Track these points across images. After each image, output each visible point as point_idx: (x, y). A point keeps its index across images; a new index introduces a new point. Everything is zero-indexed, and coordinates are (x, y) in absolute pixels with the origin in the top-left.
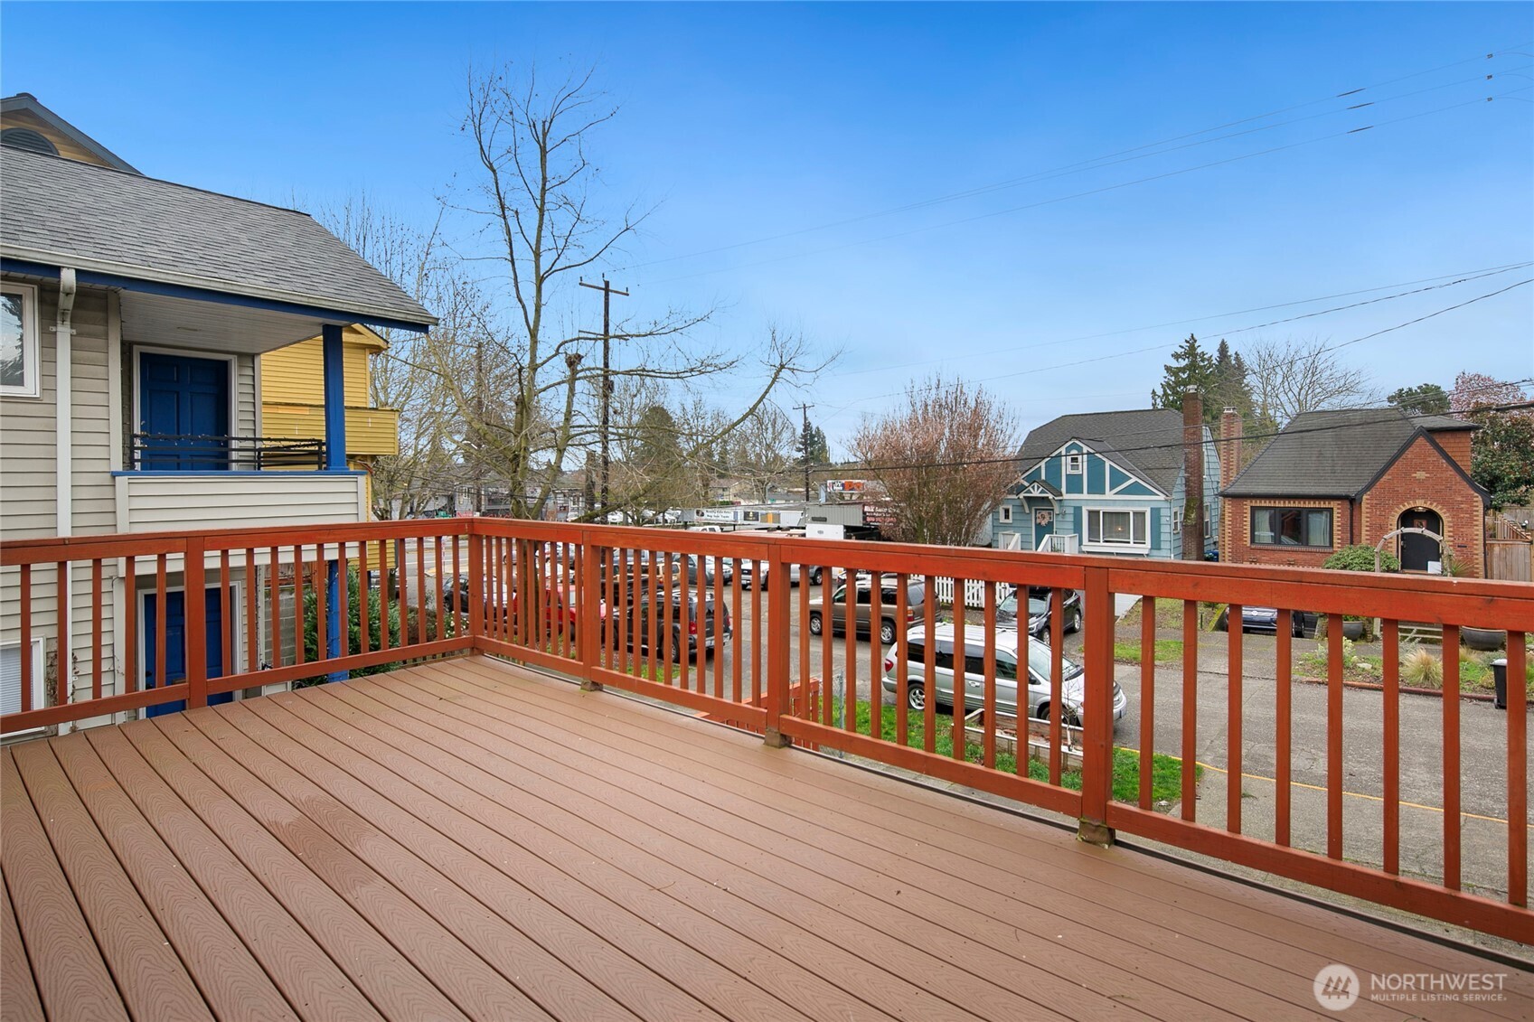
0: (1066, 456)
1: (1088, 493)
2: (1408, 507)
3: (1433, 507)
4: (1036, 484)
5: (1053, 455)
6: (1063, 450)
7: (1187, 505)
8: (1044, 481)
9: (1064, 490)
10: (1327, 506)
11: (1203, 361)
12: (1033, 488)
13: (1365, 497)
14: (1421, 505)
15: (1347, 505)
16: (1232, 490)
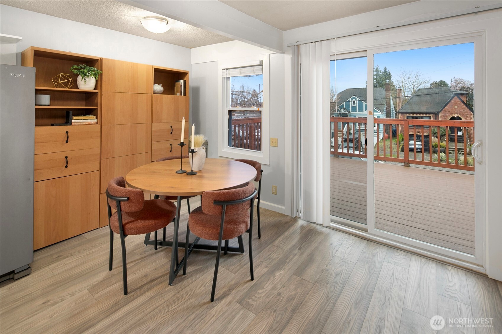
0: (351, 101)
1: (358, 112)
2: (452, 116)
3: (459, 116)
4: (343, 109)
5: (347, 101)
6: (350, 99)
7: (386, 115)
8: (345, 108)
9: (351, 111)
10: (429, 116)
11: (381, 73)
12: (342, 110)
13: (440, 113)
14: (456, 115)
15: (435, 115)
16: (401, 111)
